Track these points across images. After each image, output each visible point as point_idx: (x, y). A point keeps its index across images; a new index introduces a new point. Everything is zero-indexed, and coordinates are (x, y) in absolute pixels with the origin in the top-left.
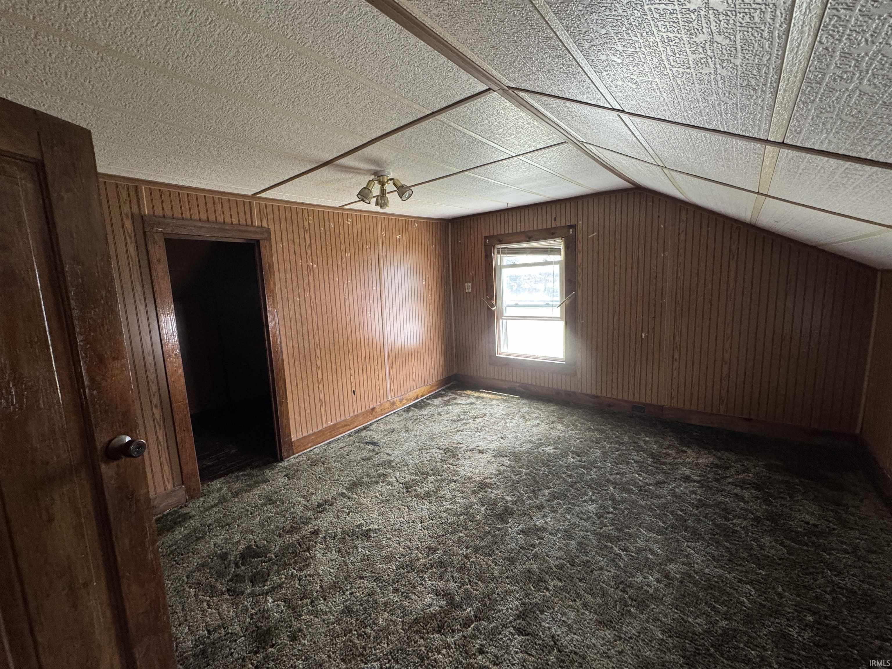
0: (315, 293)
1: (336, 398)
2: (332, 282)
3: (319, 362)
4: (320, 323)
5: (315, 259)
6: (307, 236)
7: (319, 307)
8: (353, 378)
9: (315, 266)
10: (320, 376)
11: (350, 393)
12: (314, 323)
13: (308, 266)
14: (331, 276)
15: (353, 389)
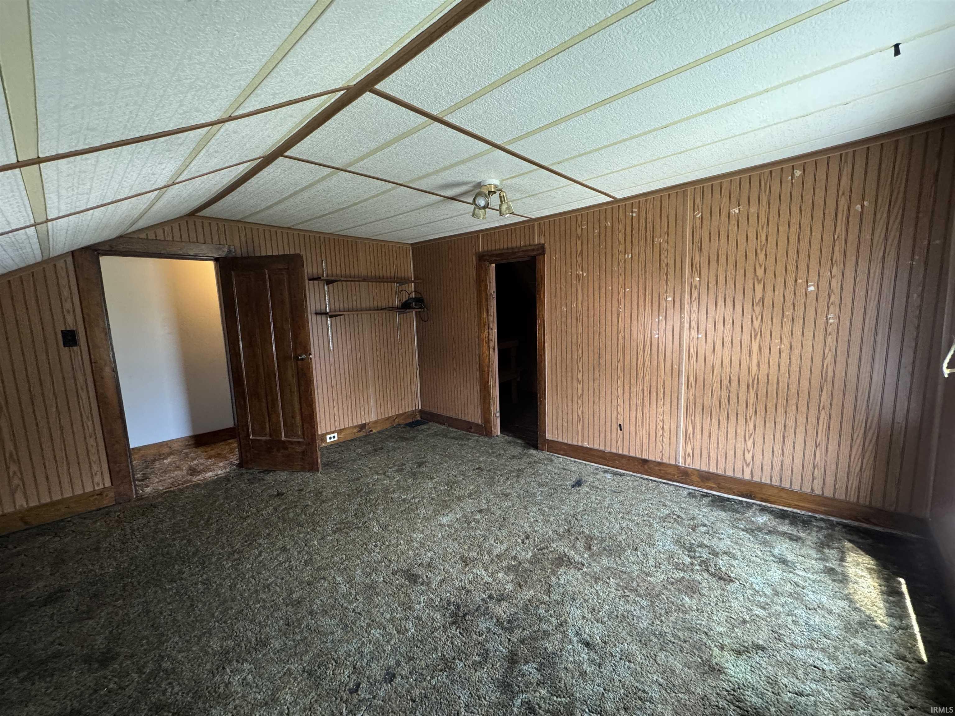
0: (582, 304)
1: (596, 422)
2: (603, 290)
3: (580, 376)
4: (585, 336)
5: (585, 266)
6: (579, 243)
7: (585, 319)
8: (620, 409)
9: (585, 274)
10: (580, 392)
11: (615, 427)
12: (579, 335)
13: (578, 275)
14: (603, 285)
15: (620, 422)
